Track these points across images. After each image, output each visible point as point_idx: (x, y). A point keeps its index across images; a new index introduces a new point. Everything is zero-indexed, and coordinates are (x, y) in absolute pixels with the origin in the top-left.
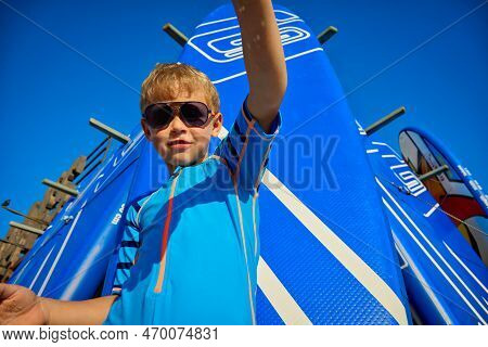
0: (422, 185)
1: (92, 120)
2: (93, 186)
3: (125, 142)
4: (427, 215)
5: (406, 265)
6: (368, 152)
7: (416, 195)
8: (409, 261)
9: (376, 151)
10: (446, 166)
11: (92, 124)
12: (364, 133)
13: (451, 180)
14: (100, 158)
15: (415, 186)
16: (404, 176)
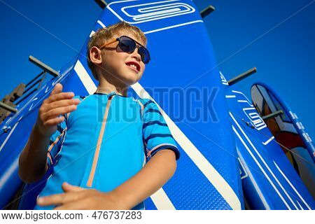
0: (264, 123)
1: (31, 57)
2: (28, 107)
3: (56, 76)
4: (265, 144)
5: (246, 176)
6: (227, 97)
7: (259, 129)
8: (248, 173)
9: (234, 96)
10: (282, 111)
11: (30, 60)
12: (227, 84)
13: (284, 121)
14: (36, 86)
15: (259, 123)
16: (252, 116)
